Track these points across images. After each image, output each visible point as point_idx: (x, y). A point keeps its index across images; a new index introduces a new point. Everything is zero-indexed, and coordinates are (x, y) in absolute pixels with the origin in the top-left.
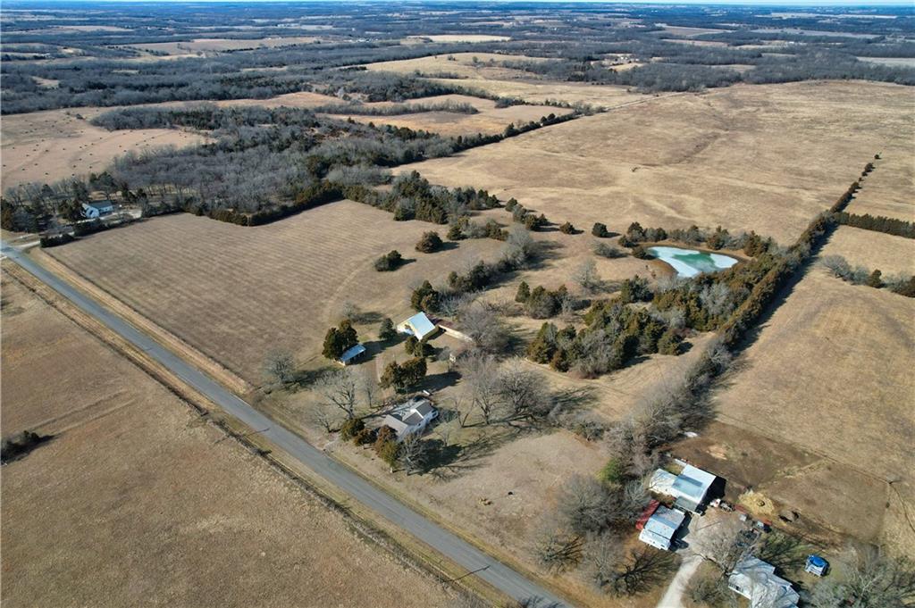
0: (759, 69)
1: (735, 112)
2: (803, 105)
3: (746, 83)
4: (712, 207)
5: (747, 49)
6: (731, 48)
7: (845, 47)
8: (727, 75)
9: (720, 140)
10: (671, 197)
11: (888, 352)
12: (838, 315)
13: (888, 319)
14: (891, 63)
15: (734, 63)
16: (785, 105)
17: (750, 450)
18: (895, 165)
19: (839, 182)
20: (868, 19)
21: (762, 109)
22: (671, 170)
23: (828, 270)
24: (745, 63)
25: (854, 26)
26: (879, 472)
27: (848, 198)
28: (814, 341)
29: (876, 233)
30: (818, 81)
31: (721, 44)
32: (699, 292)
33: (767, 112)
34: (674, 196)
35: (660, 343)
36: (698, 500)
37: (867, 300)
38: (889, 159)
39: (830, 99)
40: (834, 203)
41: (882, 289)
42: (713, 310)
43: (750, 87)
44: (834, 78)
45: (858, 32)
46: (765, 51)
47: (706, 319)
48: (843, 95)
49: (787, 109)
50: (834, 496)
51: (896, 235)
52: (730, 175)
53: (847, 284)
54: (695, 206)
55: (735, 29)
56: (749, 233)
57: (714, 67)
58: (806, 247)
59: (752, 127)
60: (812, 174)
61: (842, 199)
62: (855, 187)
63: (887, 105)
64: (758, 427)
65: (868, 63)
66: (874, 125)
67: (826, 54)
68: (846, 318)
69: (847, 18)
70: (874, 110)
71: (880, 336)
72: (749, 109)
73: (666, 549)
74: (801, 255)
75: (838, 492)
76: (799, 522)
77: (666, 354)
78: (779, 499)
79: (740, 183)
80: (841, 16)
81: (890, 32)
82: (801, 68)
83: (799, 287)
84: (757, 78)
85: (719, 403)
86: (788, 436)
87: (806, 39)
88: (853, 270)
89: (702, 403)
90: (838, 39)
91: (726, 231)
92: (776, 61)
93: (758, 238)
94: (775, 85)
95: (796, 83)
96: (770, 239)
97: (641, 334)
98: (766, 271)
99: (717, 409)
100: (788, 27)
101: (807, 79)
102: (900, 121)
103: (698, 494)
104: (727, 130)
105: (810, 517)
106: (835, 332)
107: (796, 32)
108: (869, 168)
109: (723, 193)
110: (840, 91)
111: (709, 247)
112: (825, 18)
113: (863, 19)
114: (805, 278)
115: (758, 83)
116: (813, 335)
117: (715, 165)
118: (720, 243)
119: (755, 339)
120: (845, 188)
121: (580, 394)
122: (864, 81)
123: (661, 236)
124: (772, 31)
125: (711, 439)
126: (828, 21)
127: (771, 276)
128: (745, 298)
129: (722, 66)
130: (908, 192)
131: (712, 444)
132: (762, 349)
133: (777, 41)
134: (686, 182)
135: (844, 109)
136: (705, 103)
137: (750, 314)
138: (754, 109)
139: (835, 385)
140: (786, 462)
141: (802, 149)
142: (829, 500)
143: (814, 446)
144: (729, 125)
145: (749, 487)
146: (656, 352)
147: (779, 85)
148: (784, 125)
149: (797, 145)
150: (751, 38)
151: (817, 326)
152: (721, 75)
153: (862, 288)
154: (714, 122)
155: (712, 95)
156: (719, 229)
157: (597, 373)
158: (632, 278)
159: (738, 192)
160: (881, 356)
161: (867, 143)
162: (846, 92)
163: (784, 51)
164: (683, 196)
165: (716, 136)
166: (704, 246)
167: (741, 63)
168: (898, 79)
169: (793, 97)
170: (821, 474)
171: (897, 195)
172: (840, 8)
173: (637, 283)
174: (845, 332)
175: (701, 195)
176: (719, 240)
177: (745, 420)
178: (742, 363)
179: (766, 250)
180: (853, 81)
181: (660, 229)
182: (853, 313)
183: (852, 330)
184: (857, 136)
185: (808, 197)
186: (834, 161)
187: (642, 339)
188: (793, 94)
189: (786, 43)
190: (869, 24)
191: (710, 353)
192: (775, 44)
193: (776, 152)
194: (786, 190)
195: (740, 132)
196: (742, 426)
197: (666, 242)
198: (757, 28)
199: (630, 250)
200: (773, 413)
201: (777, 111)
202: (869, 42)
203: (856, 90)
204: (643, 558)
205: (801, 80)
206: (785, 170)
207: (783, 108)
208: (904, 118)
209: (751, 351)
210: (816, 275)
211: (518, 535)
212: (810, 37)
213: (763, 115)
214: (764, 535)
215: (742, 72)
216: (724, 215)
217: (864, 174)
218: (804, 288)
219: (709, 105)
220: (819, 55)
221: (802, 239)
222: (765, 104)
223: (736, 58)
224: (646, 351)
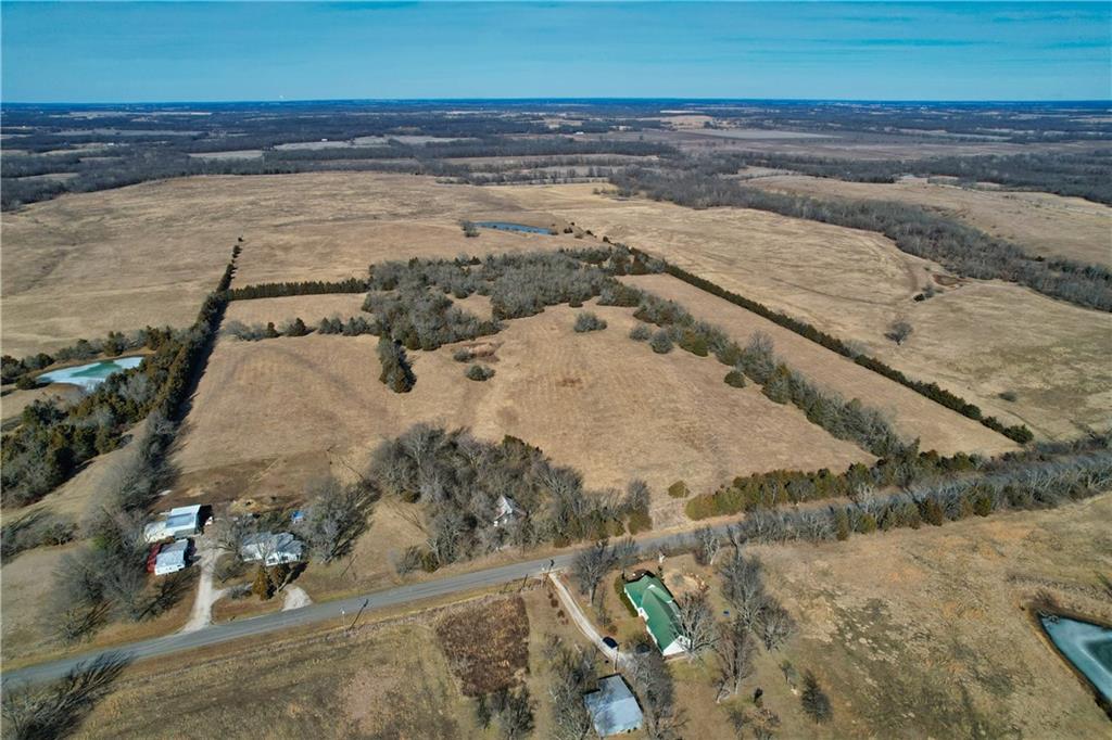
0: (83, 176)
1: (75, 225)
2: (152, 207)
3: (74, 192)
4: (94, 321)
5: (57, 156)
6: (35, 155)
7: (172, 145)
8: (46, 186)
9: (70, 256)
10: (37, 325)
11: (299, 375)
12: (253, 365)
13: (292, 355)
14: (221, 156)
15: (48, 173)
16: (133, 209)
17: (220, 478)
18: (258, 243)
19: (215, 267)
20: (185, 116)
21: (108, 217)
22: (22, 299)
23: (233, 336)
24: (63, 171)
25: (174, 124)
26: (318, 448)
27: (227, 279)
28: (241, 389)
29: (262, 300)
30: (158, 181)
31: (18, 151)
32: (117, 390)
33: (114, 219)
34: (41, 322)
35: (97, 444)
36: (193, 525)
37: (272, 348)
38: (251, 240)
39: (177, 197)
40: (217, 286)
41: (281, 337)
42: (138, 399)
43: (82, 196)
44: (174, 176)
45: (178, 130)
46: (83, 155)
47: (136, 408)
48: (189, 191)
49: (138, 212)
50: (296, 475)
51: (278, 296)
52: (99, 287)
53: (252, 343)
54: (72, 326)
55: (29, 132)
56: (145, 329)
57: (20, 179)
58: (205, 325)
59: (105, 236)
60: (187, 267)
61: (223, 281)
62: (231, 269)
63: (233, 194)
64: (221, 461)
65: (201, 159)
66: (228, 213)
67: (156, 153)
68: (260, 365)
69: (162, 116)
70: (223, 200)
71: (290, 368)
72: (91, 219)
73: (183, 566)
74: (203, 332)
75: (296, 471)
76: (277, 501)
77: (109, 451)
78: (258, 495)
79: (116, 292)
80: (155, 114)
81: (211, 129)
82: (134, 169)
83: (212, 358)
84: (86, 186)
85: (179, 462)
86: (247, 457)
87: (127, 140)
88: (252, 330)
89: (163, 468)
90: (161, 138)
91: (119, 335)
92: (100, 166)
93: (157, 331)
94: (113, 191)
95: (135, 186)
96: (168, 328)
97: (72, 443)
98: (176, 353)
99: (180, 466)
100: (99, 127)
101: (145, 180)
102: (249, 207)
103: (191, 520)
104: (74, 245)
105: (283, 494)
106: (255, 377)
107: (112, 132)
108: (237, 251)
109: (100, 306)
110: (183, 188)
111: (108, 355)
112: (138, 117)
113: (180, 116)
114: (215, 350)
115: (90, 191)
116: (239, 386)
117: (77, 282)
118: (118, 347)
119: (190, 408)
120: (222, 272)
121: (28, 519)
122: (204, 176)
123: (45, 362)
124: (80, 133)
125: (184, 487)
126: (143, 119)
127: (182, 354)
128: (165, 380)
129: (33, 178)
130: (275, 263)
131: (188, 489)
132: (200, 411)
133: (93, 144)
134: (49, 306)
135: (196, 204)
136: (30, 221)
137: (175, 389)
138: (98, 218)
139: (269, 411)
140: (253, 472)
141: (168, 247)
142: (292, 479)
143: (268, 453)
144: (75, 239)
145: (232, 500)
146: (97, 454)
147: (116, 190)
148: (139, 228)
149: (162, 244)
150: (57, 143)
151: (239, 379)
152: (35, 187)
153: (266, 341)
154: (52, 239)
155: (36, 210)
156: (111, 335)
157: (37, 495)
158: (32, 404)
159: (117, 300)
160: (295, 380)
161: (228, 230)
162: (191, 188)
163: (105, 154)
164: (52, 320)
165: (64, 254)
166: (103, 356)
167: (57, 172)
168: (234, 170)
169: (138, 200)
170: (281, 467)
171: (268, 267)
172: (151, 105)
173: (42, 406)
174: (262, 374)
175: (76, 314)
176: (116, 345)
177: (207, 462)
178: (187, 428)
179: (169, 338)
180: (195, 177)
181: (41, 355)
182: (264, 360)
183: (267, 371)
184: (216, 226)
185: (191, 287)
186: (203, 251)
187: (74, 447)
188: (136, 196)
189: (105, 145)
190: (188, 121)
191: (152, 429)
192: (91, 147)
193: (142, 255)
194: (169, 286)
195: (91, 244)
196: (207, 467)
197: (56, 365)
198: (59, 131)
199: (13, 386)
200: (229, 448)
201: (126, 216)
202: (195, 138)
203: (199, 185)
204: (167, 583)
205: (139, 182)
206: (160, 268)
207: (131, 212)
208: (252, 203)
209: (191, 417)
210: (224, 344)
211: (27, 642)
212: (130, 137)
213: (109, 221)
214: (256, 520)
215: (63, 181)
216: (112, 323)
217: (235, 256)
218: (216, 357)
219: (37, 222)
220: (147, 155)
221: (200, 318)
222: (110, 211)
223: (49, 166)
224: (86, 458)
